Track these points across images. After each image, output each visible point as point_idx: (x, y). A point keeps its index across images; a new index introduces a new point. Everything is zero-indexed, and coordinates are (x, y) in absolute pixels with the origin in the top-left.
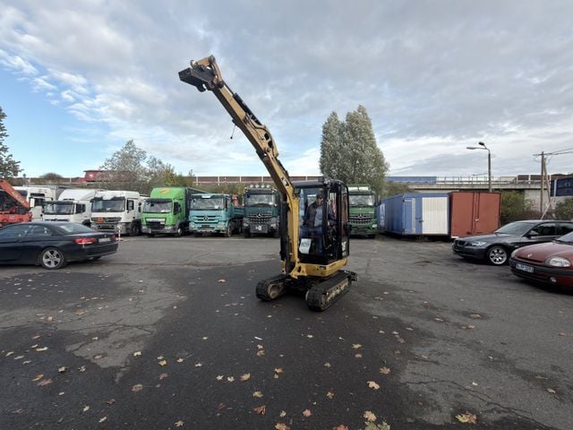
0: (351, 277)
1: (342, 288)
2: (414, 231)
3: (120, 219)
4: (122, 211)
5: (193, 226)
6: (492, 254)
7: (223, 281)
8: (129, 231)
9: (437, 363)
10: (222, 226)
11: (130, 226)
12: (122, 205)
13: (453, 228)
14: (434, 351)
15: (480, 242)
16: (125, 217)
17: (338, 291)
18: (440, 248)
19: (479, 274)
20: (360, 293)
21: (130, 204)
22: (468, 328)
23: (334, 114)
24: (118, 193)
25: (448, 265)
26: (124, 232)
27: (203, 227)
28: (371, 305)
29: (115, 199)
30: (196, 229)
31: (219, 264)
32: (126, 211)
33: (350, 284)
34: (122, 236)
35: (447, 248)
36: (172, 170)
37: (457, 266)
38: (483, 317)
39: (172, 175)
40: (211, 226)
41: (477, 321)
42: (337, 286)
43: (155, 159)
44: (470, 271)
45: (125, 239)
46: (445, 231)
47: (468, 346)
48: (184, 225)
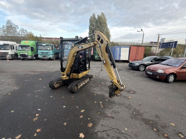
0: (91, 77)
1: (86, 82)
2: (118, 59)
3: (8, 53)
4: (8, 50)
5: (39, 56)
6: (140, 67)
7: (40, 79)
8: (13, 58)
9: (113, 118)
10: (51, 56)
11: (13, 56)
12: (8, 47)
13: (130, 58)
14: (113, 111)
15: (137, 64)
16: (10, 52)
17: (84, 83)
18: (125, 65)
19: (135, 74)
20: (93, 83)
21: (12, 47)
22: (128, 98)
23: (94, 15)
24: (6, 42)
25: (126, 71)
26: (11, 58)
27: (44, 57)
28: (95, 89)
29: (5, 45)
30: (41, 57)
31: (44, 72)
32: (11, 50)
33: (90, 80)
34: (9, 60)
35: (127, 64)
36: (33, 34)
37: (129, 71)
38: (134, 92)
39: (33, 36)
40: (47, 56)
41: (132, 95)
42: (84, 81)
43: (23, 29)
44: (133, 73)
45: (11, 61)
46: (127, 59)
47: (127, 107)
48: (36, 56)
